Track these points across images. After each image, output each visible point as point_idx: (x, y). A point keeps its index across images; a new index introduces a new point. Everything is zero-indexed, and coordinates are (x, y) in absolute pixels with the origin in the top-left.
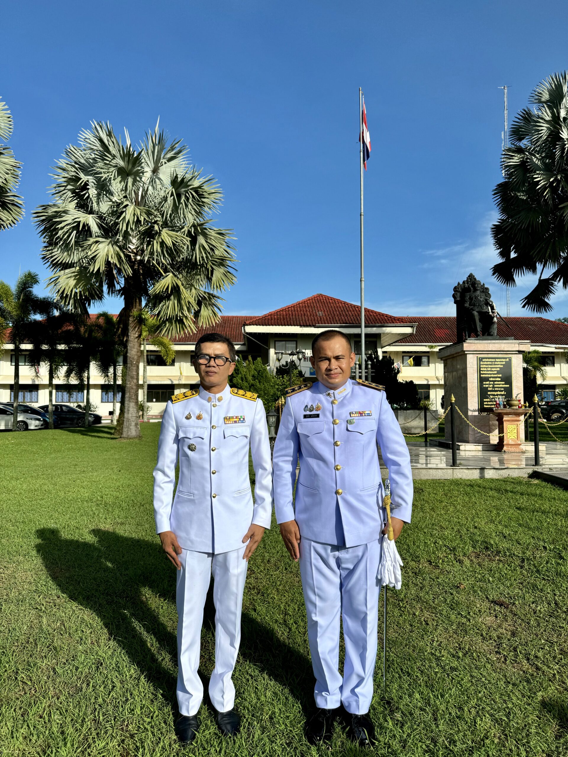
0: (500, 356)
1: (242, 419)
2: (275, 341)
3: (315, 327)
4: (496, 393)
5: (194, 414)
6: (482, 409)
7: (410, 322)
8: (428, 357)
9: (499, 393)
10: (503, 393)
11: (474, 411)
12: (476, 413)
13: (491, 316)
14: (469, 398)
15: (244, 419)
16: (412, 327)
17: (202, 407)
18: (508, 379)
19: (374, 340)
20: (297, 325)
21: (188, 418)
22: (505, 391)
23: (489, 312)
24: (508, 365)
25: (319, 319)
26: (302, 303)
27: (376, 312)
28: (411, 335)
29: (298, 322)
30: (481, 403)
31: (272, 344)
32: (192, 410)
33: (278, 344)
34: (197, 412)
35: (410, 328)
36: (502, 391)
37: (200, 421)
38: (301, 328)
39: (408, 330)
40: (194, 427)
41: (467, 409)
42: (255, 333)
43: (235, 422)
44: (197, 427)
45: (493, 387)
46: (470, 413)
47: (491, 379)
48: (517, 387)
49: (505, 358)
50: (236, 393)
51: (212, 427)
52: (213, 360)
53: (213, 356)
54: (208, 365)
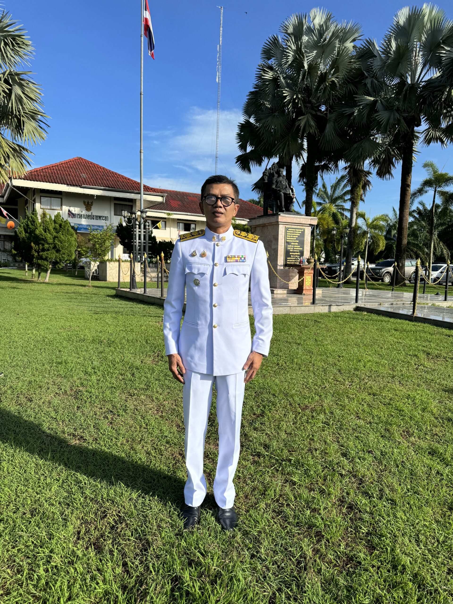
0: (299, 227)
1: (243, 259)
2: (41, 196)
3: (81, 187)
4: (294, 254)
5: (199, 252)
6: (286, 265)
7: (161, 193)
8: (165, 222)
9: (296, 254)
10: (298, 254)
11: (281, 266)
12: (282, 268)
13: (291, 197)
14: (279, 257)
15: (245, 258)
16: (162, 196)
17: (206, 247)
18: (302, 243)
19: (130, 204)
20: (65, 184)
21: (193, 255)
22: (300, 252)
23: (290, 194)
24: (303, 234)
25: (84, 180)
26: (64, 163)
27: (132, 181)
28: (161, 203)
29: (65, 181)
30: (286, 260)
31: (37, 200)
32: (197, 248)
33: (43, 199)
34: (202, 250)
35: (161, 197)
36: (297, 252)
37: (204, 259)
38: (68, 187)
39: (159, 199)
40: (198, 263)
41: (277, 264)
42: (23, 188)
43: (237, 261)
44: (201, 264)
45: (293, 249)
46: (279, 268)
47: (293, 244)
48: (307, 250)
49: (302, 229)
50: (239, 235)
51: (214, 265)
52: (219, 200)
53: (219, 196)
54: (215, 206)
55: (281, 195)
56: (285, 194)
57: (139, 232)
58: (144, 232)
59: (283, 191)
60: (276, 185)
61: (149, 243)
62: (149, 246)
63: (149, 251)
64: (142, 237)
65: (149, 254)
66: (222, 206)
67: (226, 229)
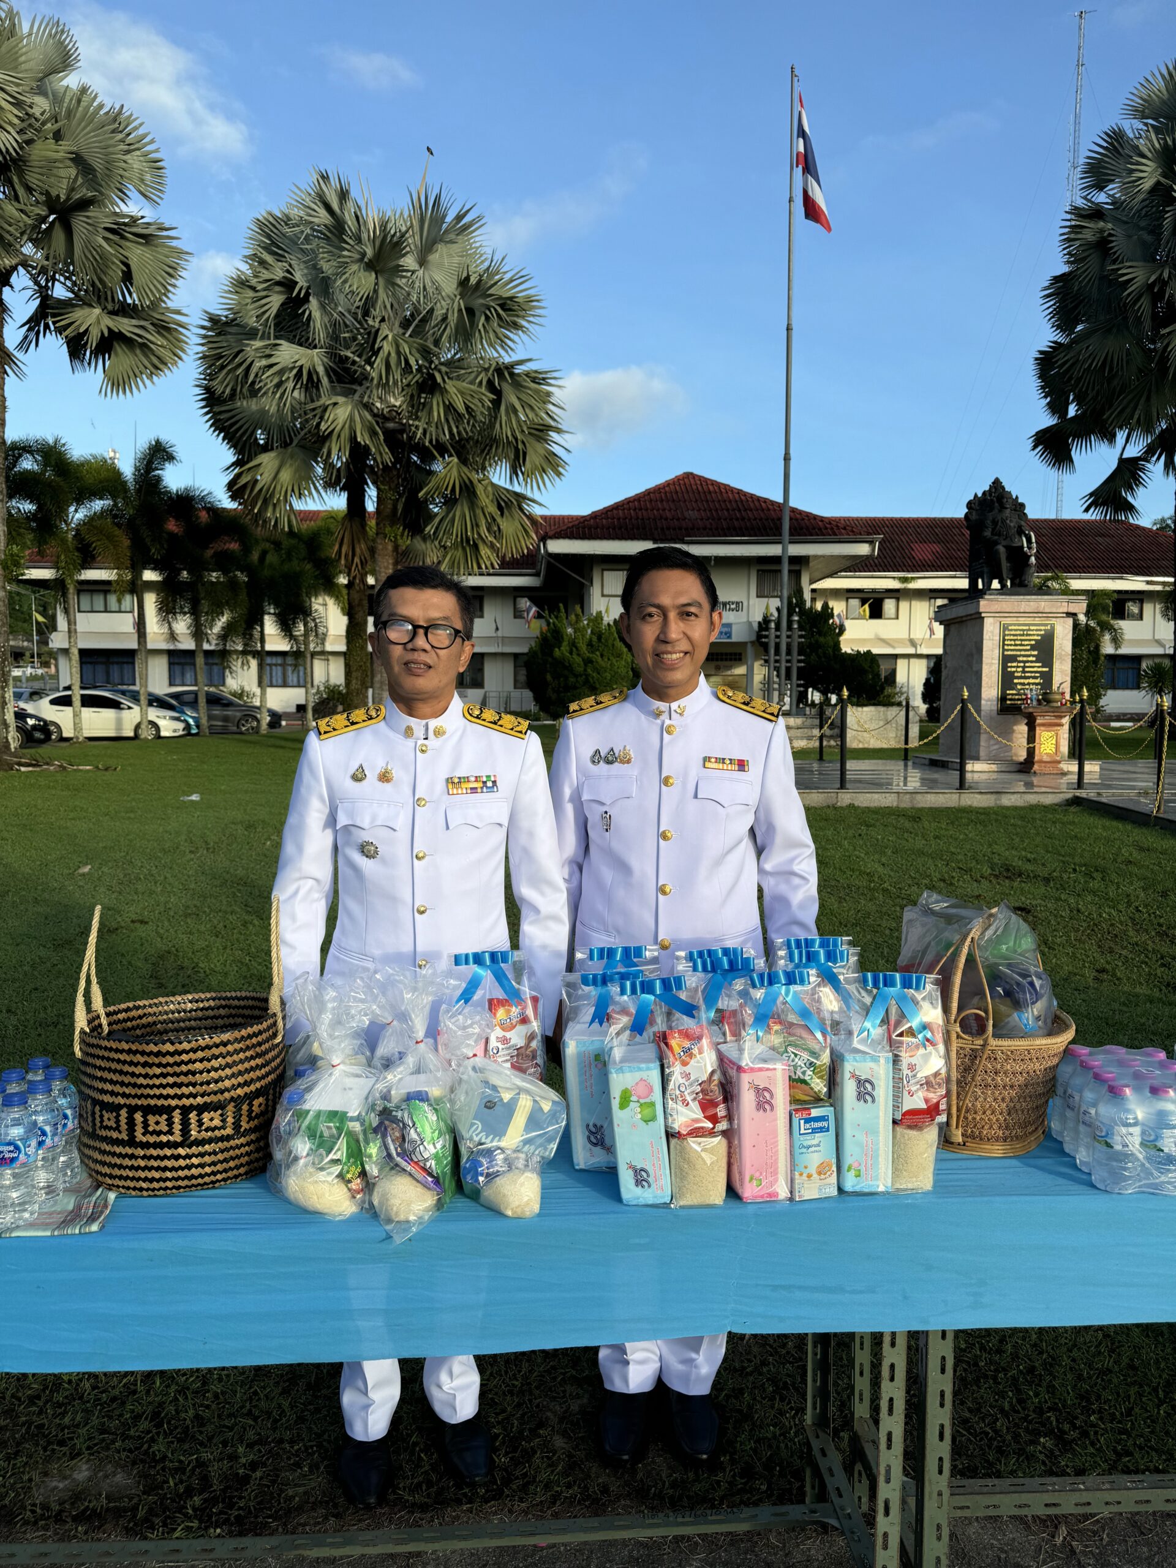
0: (1037, 621)
1: (489, 784)
2: (603, 570)
4: (1026, 681)
5: (373, 768)
6: (1003, 707)
7: (868, 532)
8: (897, 600)
9: (1031, 681)
10: (1037, 681)
13: (1026, 554)
14: (984, 689)
15: (494, 782)
16: (870, 542)
18: (1046, 657)
19: (796, 566)
22: (1041, 678)
23: (1022, 547)
24: (1049, 636)
25: (690, 526)
28: (869, 557)
29: (649, 533)
30: (1004, 695)
31: (597, 577)
32: (366, 759)
33: (609, 576)
34: (380, 765)
35: (867, 545)
36: (1036, 678)
37: (388, 787)
39: (863, 549)
40: (372, 801)
43: (474, 790)
44: (380, 802)
45: (1024, 672)
47: (1021, 659)
48: (1062, 672)
49: (1046, 625)
50: (477, 717)
51: (418, 802)
52: (421, 631)
53: (422, 623)
54: (410, 646)
55: (997, 552)
56: (1008, 548)
57: (777, 637)
58: (788, 637)
59: (1004, 543)
60: (993, 530)
61: (799, 661)
62: (798, 668)
63: (798, 679)
64: (783, 647)
65: (799, 686)
66: (428, 647)
67: (442, 704)
